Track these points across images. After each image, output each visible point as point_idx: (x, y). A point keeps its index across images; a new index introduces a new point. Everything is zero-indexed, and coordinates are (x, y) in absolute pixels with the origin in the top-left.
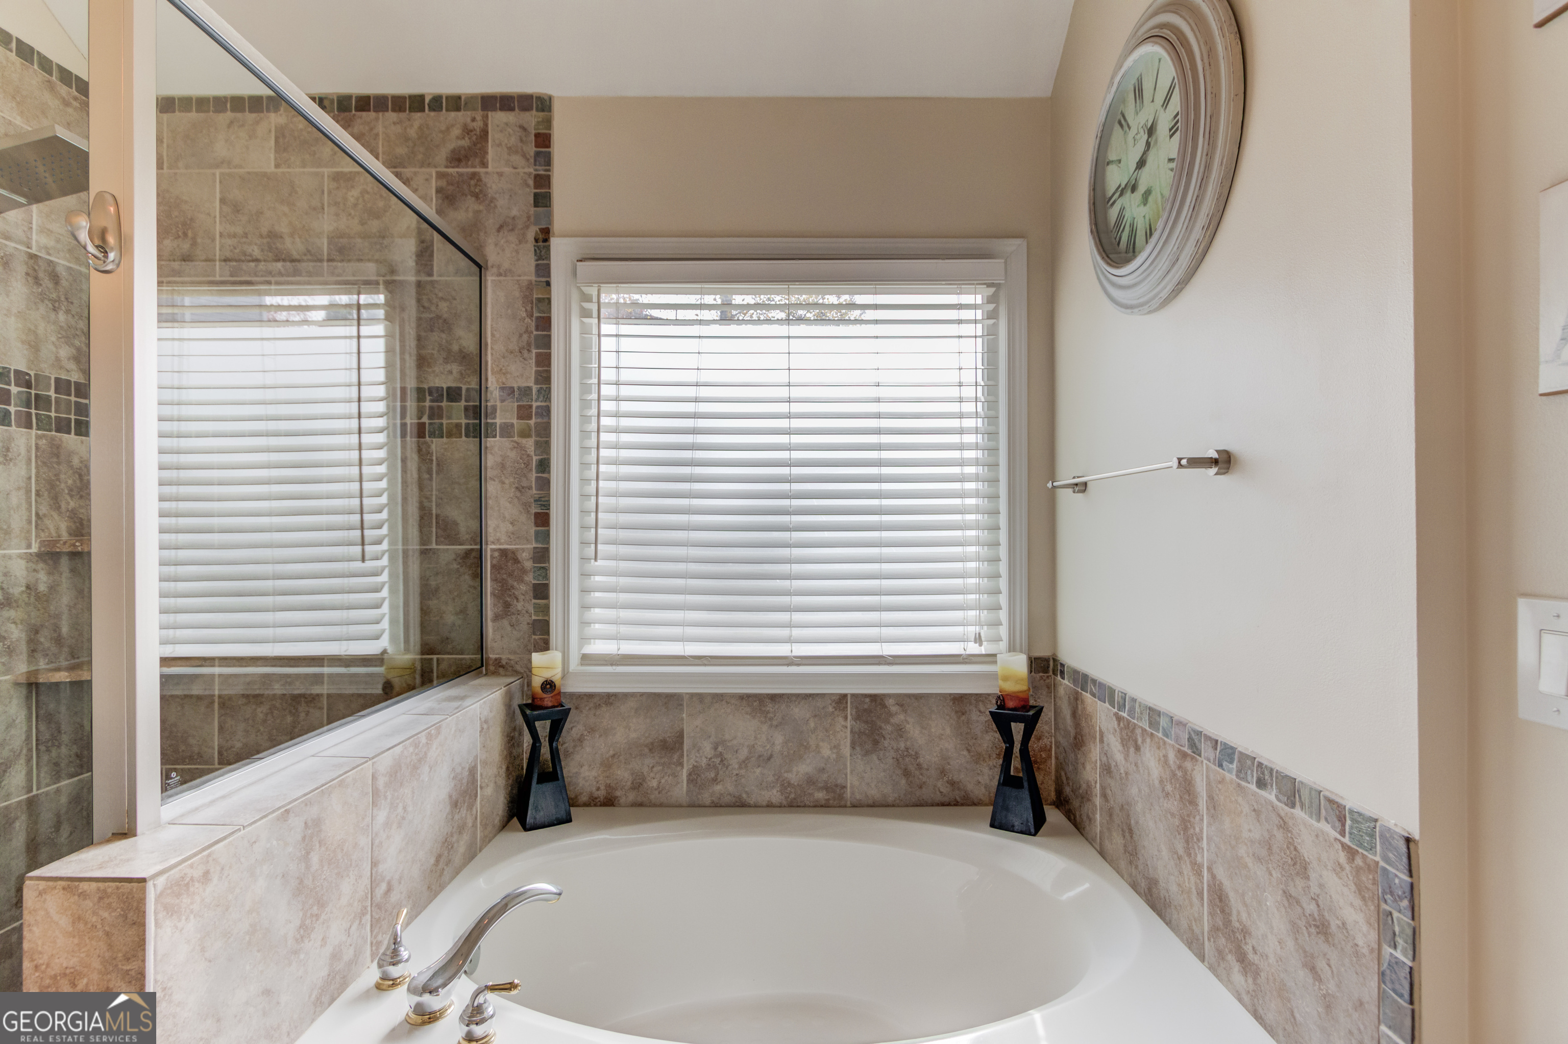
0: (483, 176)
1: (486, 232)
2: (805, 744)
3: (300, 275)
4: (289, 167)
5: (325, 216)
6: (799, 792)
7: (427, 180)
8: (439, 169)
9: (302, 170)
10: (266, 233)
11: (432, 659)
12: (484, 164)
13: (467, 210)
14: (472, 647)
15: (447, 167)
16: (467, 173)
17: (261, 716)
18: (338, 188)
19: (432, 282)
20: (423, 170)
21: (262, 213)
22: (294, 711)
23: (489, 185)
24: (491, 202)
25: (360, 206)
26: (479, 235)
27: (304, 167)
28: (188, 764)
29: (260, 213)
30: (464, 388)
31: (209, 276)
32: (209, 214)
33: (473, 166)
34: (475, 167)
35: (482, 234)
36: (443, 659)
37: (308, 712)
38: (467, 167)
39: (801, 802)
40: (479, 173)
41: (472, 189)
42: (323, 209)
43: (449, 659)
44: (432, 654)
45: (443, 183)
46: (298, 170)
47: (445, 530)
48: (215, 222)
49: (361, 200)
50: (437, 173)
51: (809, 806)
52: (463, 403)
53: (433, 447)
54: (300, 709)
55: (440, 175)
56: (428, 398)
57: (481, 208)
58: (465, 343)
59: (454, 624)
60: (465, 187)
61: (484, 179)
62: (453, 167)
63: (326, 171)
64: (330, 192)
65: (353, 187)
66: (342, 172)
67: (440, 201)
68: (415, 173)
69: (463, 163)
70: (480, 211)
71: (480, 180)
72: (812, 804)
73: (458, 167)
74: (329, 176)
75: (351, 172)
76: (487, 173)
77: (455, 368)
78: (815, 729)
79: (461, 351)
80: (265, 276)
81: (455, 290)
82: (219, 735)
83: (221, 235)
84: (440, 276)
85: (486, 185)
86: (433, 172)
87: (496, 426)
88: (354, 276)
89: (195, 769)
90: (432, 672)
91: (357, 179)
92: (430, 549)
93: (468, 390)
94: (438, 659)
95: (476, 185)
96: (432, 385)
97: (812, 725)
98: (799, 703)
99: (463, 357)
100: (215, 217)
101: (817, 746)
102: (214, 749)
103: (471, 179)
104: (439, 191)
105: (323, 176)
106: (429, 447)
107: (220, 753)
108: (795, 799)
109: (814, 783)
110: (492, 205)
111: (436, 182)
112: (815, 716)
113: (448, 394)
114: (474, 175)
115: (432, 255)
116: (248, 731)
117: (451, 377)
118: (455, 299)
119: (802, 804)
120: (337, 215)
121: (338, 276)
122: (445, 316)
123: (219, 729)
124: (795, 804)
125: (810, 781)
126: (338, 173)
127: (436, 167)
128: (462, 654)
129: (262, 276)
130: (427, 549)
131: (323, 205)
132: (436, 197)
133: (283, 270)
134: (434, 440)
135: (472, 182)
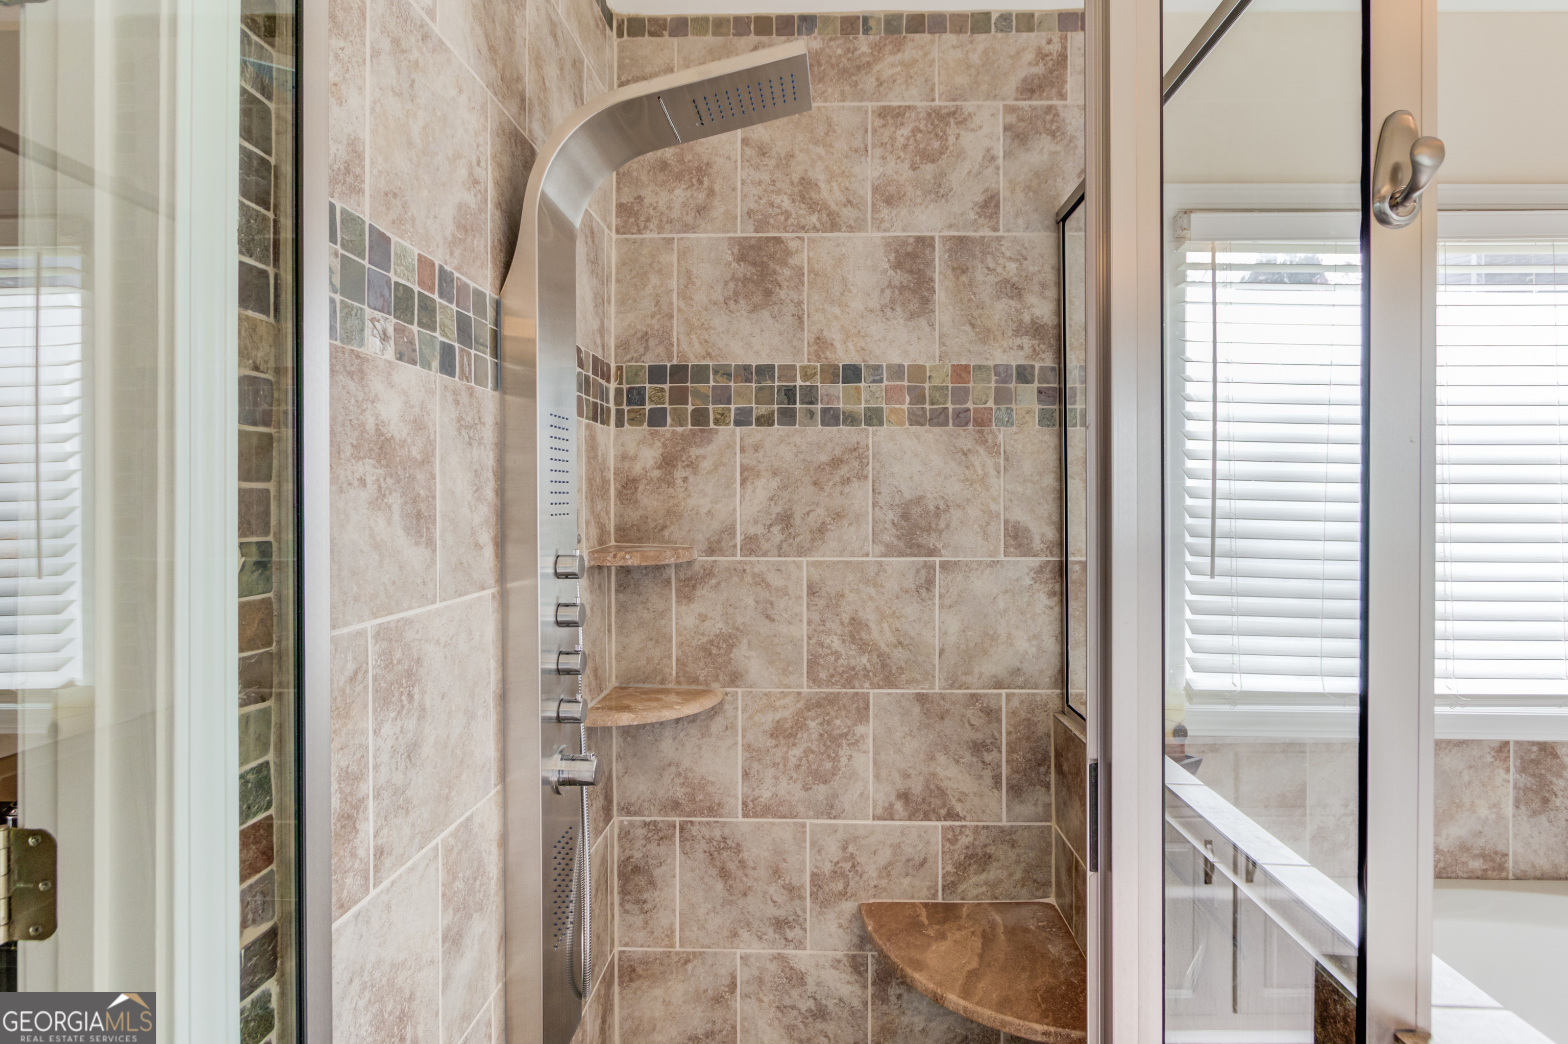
0: (1060, 110)
1: (1063, 178)
2: (1457, 801)
3: (840, 230)
4: (826, 101)
5: (869, 159)
6: (1450, 860)
7: (993, 115)
8: (1006, 103)
9: (841, 104)
10: (797, 180)
11: (1001, 694)
12: (1062, 96)
13: (1041, 152)
14: (1048, 679)
15: (1016, 99)
16: (1042, 106)
17: (794, 760)
18: (884, 126)
19: (999, 239)
20: (988, 103)
21: (792, 156)
22: (833, 755)
23: (1068, 121)
24: (1071, 141)
25: (911, 147)
26: (1055, 181)
27: (843, 101)
28: (707, 816)
29: (791, 156)
30: (1037, 366)
31: (728, 232)
32: (729, 158)
33: (1049, 98)
34: (1051, 99)
35: (1059, 180)
36: (1014, 694)
37: (851, 756)
38: (1042, 99)
39: (1452, 872)
40: (1056, 106)
41: (1048, 126)
42: (867, 151)
43: (1021, 694)
44: (1000, 688)
45: (1012, 119)
46: (836, 104)
47: (1015, 537)
48: (736, 168)
49: (912, 140)
50: (1005, 106)
51: (1462, 878)
52: (1036, 385)
53: (1001, 437)
54: (841, 753)
55: (1009, 110)
56: (994, 378)
57: (1058, 148)
58: (1037, 312)
59: (1027, 652)
60: (1039, 123)
61: (1062, 114)
62: (1025, 100)
63: (870, 105)
64: (875, 131)
65: (902, 124)
66: (889, 107)
67: (1009, 141)
68: (979, 107)
69: (1036, 95)
70: (1056, 153)
71: (1057, 115)
72: (1465, 875)
73: (1030, 99)
74: (873, 112)
75: (900, 107)
76: (1065, 106)
77: (1026, 342)
78: (1470, 783)
79: (1033, 322)
80: (797, 232)
81: (1026, 249)
82: (743, 782)
83: (743, 183)
84: (1008, 231)
85: (1064, 121)
86: (1000, 105)
87: (1076, 413)
88: (904, 230)
89: (715, 822)
90: (1000, 709)
91: (907, 115)
92: (998, 562)
93: (1041, 368)
94: (1007, 695)
95: (1052, 121)
96: (999, 362)
97: (1466, 778)
98: (1450, 751)
99: (1036, 330)
100: (736, 161)
101: (1473, 804)
102: (737, 798)
103: (1046, 113)
104: (1006, 129)
105: (866, 112)
106: (996, 437)
107: (745, 804)
108: (1444, 868)
109: (1468, 850)
110: (1072, 145)
111: (1004, 118)
112: (1470, 767)
113: (1018, 373)
114: (1050, 109)
115: (997, 206)
116: (778, 778)
117: (1021, 353)
118: (1026, 259)
119: (1454, 875)
120: (884, 158)
121: (885, 231)
122: (1014, 280)
123: (743, 776)
124: (1444, 875)
125: (1464, 848)
126: (884, 108)
127: (1003, 100)
128: (1036, 688)
129: (793, 231)
130: (994, 562)
131: (866, 146)
132: (1004, 136)
133: (818, 225)
134: (1002, 429)
135: (1048, 118)
